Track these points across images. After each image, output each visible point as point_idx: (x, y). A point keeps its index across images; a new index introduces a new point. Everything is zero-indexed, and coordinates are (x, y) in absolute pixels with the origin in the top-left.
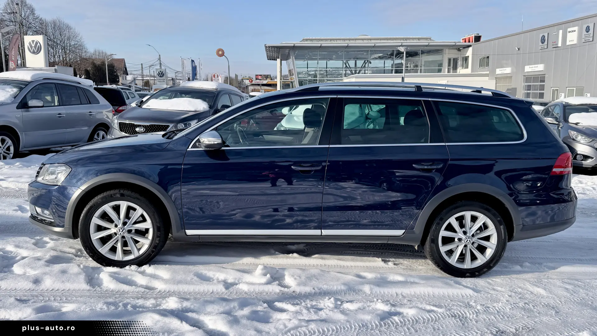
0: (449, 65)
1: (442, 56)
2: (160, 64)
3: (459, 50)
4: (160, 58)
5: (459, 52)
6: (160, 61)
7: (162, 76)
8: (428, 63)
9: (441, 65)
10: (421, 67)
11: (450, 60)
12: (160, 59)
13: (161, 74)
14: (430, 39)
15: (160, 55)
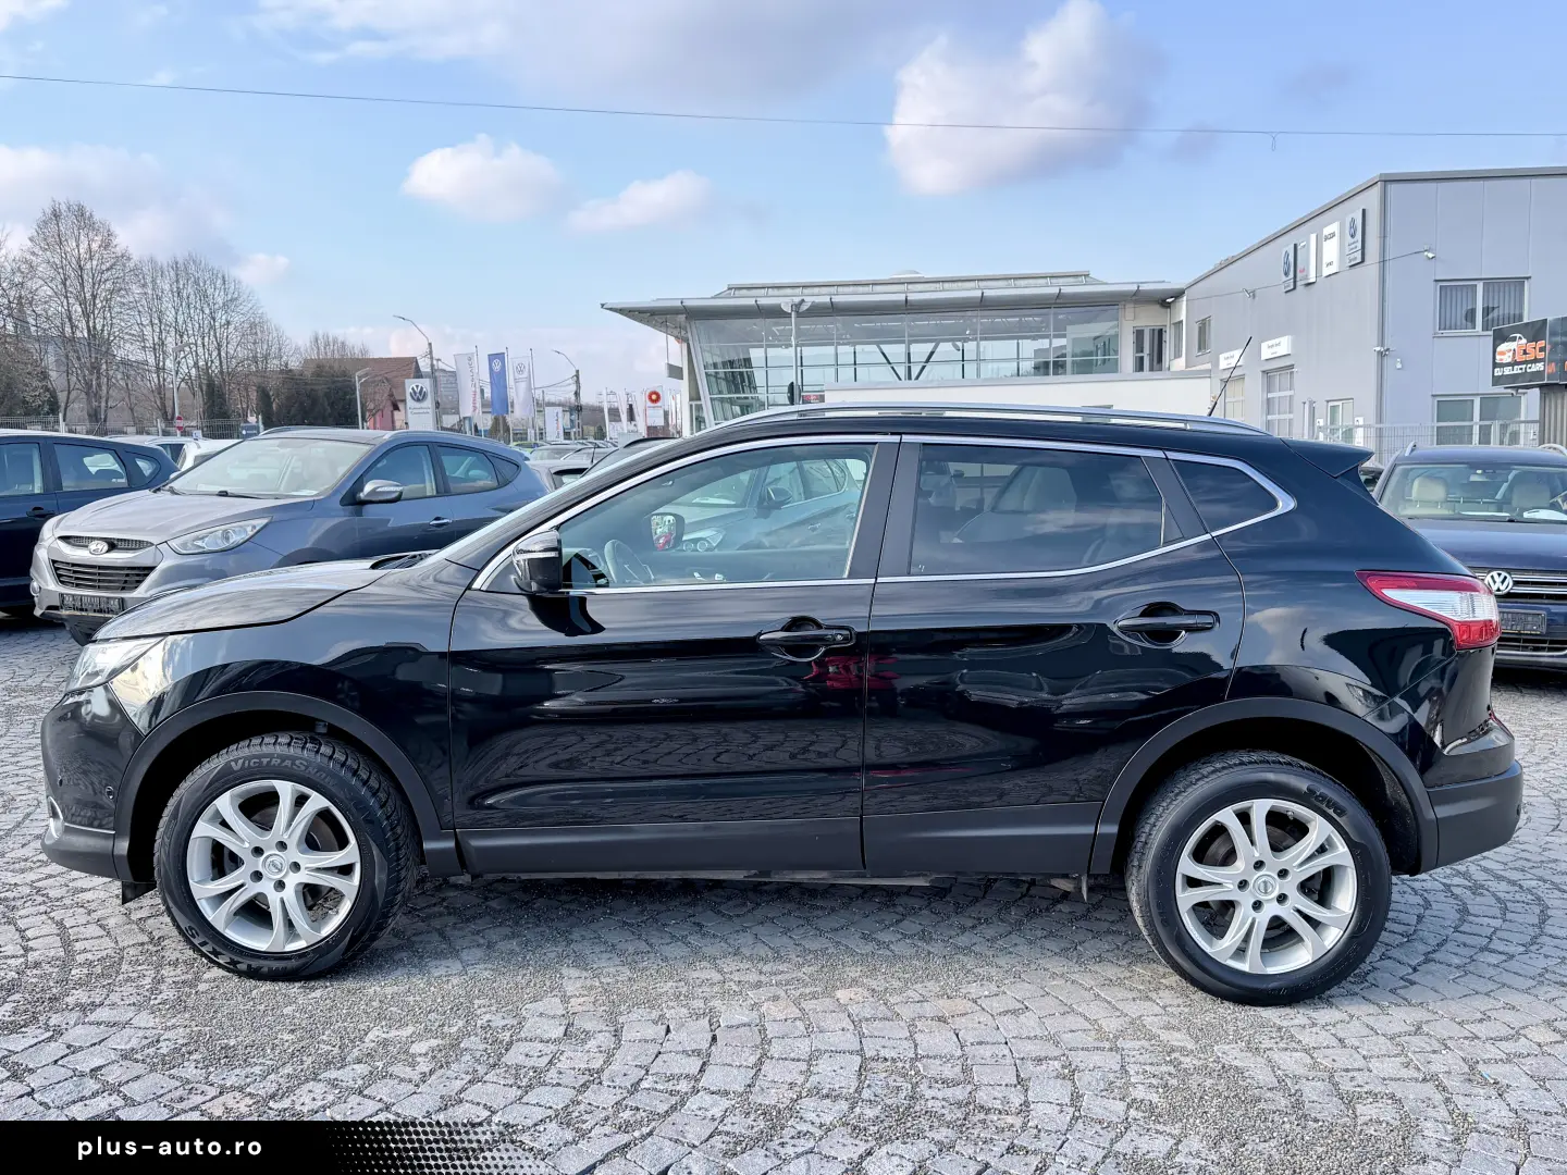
0: (1139, 348)
1: (1115, 322)
3: (1164, 304)
5: (1163, 310)
11: (1139, 334)
13: (418, 394)
14: (1087, 276)
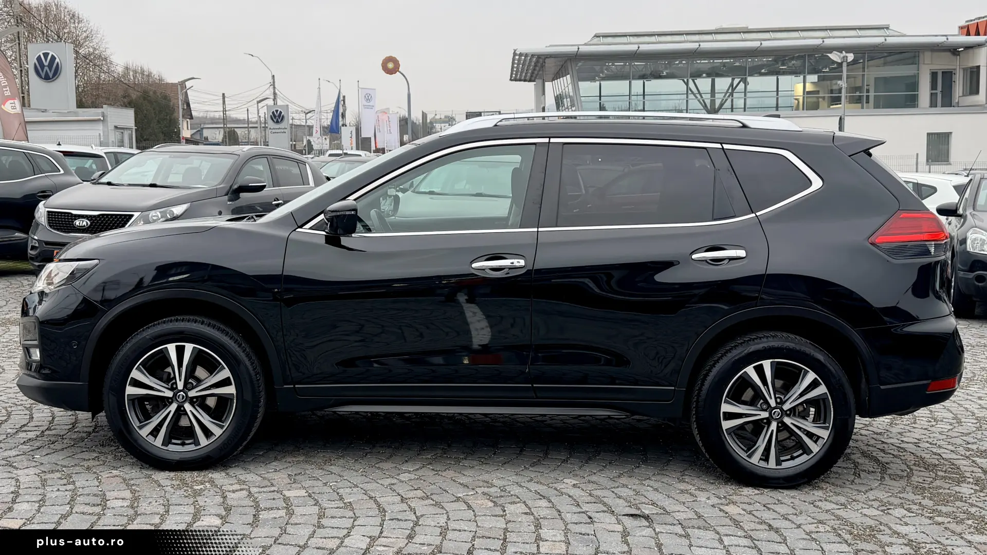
0: (934, 86)
1: (916, 66)
2: (275, 94)
3: (954, 53)
4: (274, 82)
5: (954, 57)
6: (274, 88)
7: (279, 120)
8: (884, 83)
9: (913, 84)
10: (868, 91)
11: (934, 75)
12: (273, 85)
13: (278, 117)
14: (886, 28)
15: (273, 76)
